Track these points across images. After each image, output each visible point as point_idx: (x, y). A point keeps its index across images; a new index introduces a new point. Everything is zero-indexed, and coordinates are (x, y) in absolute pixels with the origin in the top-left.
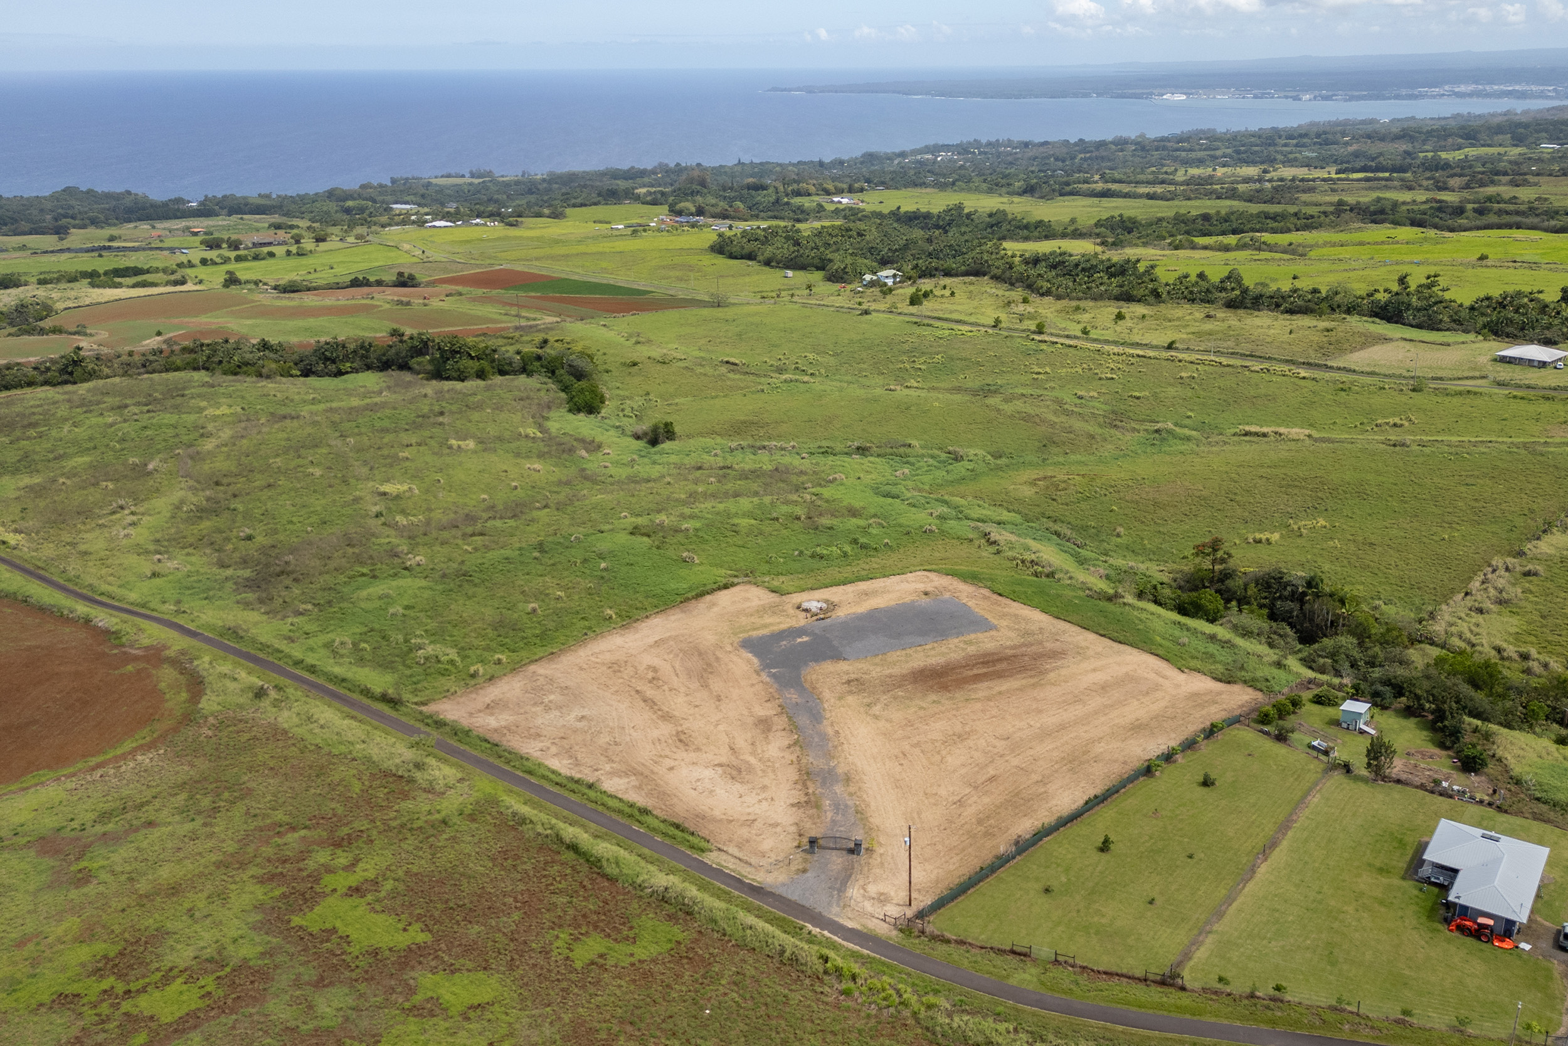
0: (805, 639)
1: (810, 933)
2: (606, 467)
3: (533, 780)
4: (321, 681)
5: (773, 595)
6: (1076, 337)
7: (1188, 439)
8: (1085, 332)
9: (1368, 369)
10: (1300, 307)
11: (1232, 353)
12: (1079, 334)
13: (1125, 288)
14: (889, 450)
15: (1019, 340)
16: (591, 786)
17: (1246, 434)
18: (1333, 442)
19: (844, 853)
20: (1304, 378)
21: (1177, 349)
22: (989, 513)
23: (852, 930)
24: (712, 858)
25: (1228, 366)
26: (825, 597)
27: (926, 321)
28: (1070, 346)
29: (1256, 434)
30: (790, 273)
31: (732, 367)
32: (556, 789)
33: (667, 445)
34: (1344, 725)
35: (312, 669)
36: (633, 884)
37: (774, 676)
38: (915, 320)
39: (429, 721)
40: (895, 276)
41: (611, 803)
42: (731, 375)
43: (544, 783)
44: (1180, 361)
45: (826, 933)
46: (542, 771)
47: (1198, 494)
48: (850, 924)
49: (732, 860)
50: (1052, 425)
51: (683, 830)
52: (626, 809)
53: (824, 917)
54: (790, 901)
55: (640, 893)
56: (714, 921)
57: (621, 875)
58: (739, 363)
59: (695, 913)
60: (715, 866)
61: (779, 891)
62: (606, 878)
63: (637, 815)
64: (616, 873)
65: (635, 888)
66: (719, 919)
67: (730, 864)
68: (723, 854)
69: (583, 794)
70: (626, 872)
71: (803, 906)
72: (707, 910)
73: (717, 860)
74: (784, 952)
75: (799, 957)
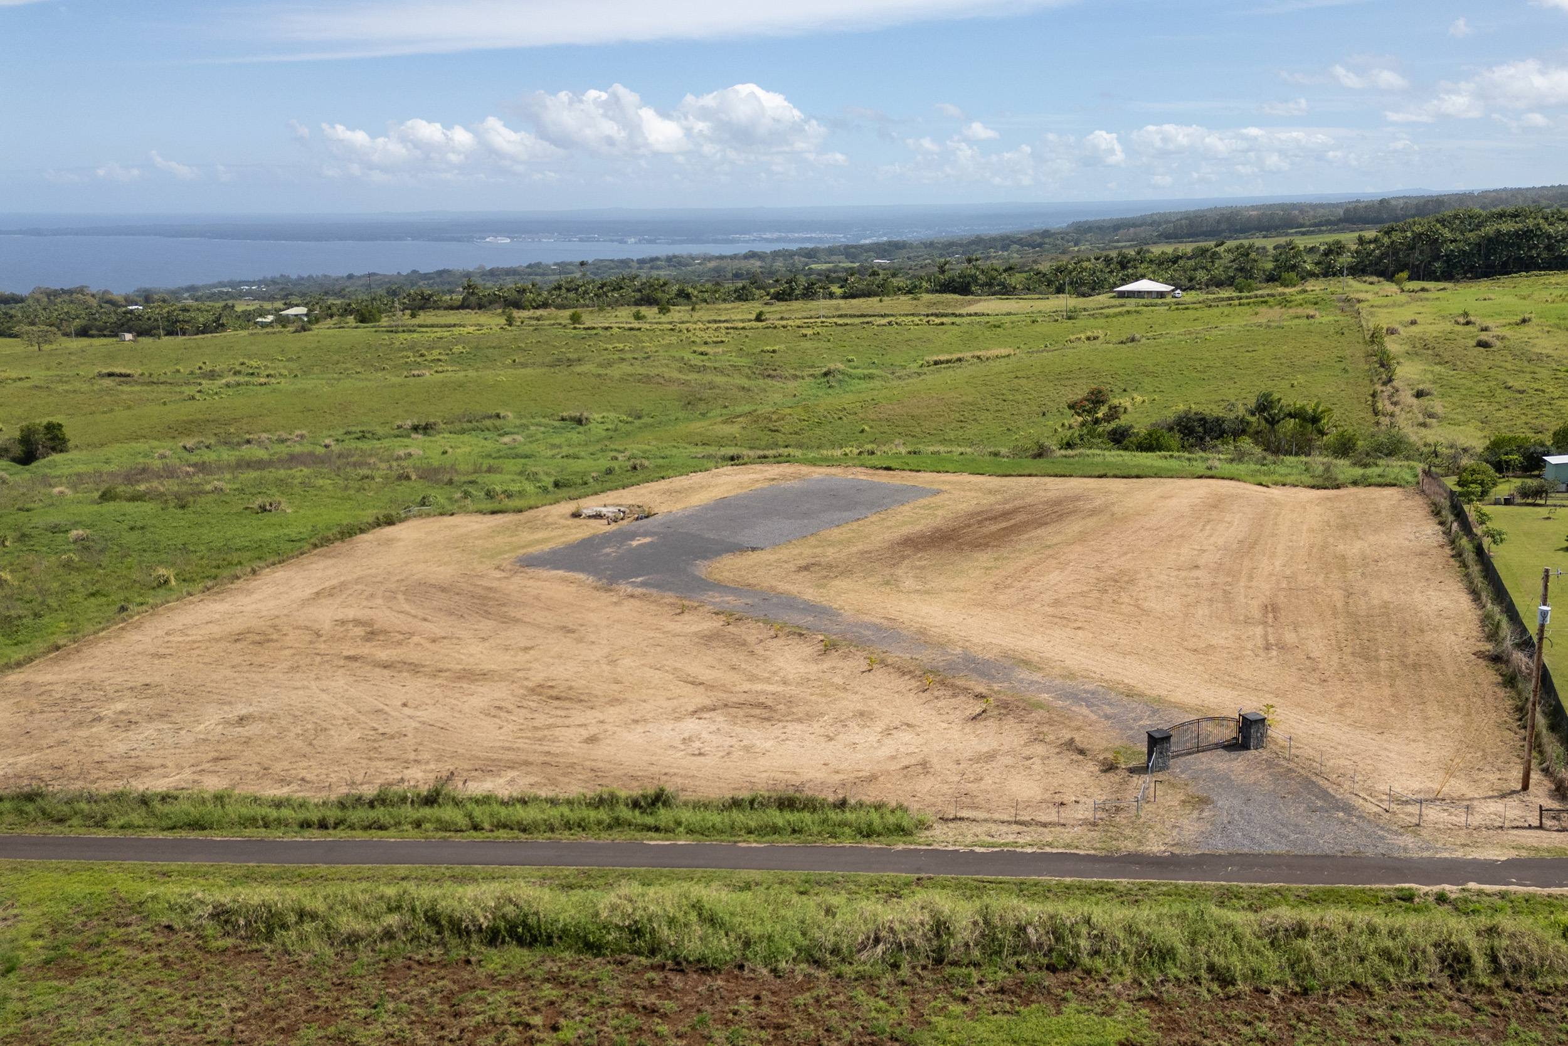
0: (645, 540)
1: (1441, 898)
3: (216, 836)
6: (630, 323)
8: (638, 319)
9: (1002, 312)
11: (840, 316)
12: (632, 320)
16: (431, 800)
17: (936, 363)
18: (1052, 351)
19: (1221, 752)
20: (942, 324)
21: (769, 319)
23: (1510, 864)
24: (942, 838)
29: (949, 361)
36: (806, 951)
37: (646, 585)
38: (387, 329)
41: (532, 814)
42: (123, 388)
43: (261, 832)
44: (784, 327)
45: (1472, 885)
46: (233, 811)
48: (1495, 855)
49: (1004, 828)
50: (685, 383)
51: (811, 805)
52: (592, 815)
53: (1410, 860)
54: (1279, 856)
55: (846, 969)
56: (1166, 954)
57: (747, 944)
58: (129, 372)
59: (1086, 961)
60: (977, 849)
61: (1219, 845)
62: (705, 968)
63: (637, 816)
64: (722, 945)
65: (817, 963)
66: (1182, 949)
67: (1007, 836)
68: (964, 825)
69: (418, 824)
70: (756, 930)
71: (1327, 856)
72: (1121, 935)
73: (969, 839)
74: (1468, 960)
75: (1522, 958)
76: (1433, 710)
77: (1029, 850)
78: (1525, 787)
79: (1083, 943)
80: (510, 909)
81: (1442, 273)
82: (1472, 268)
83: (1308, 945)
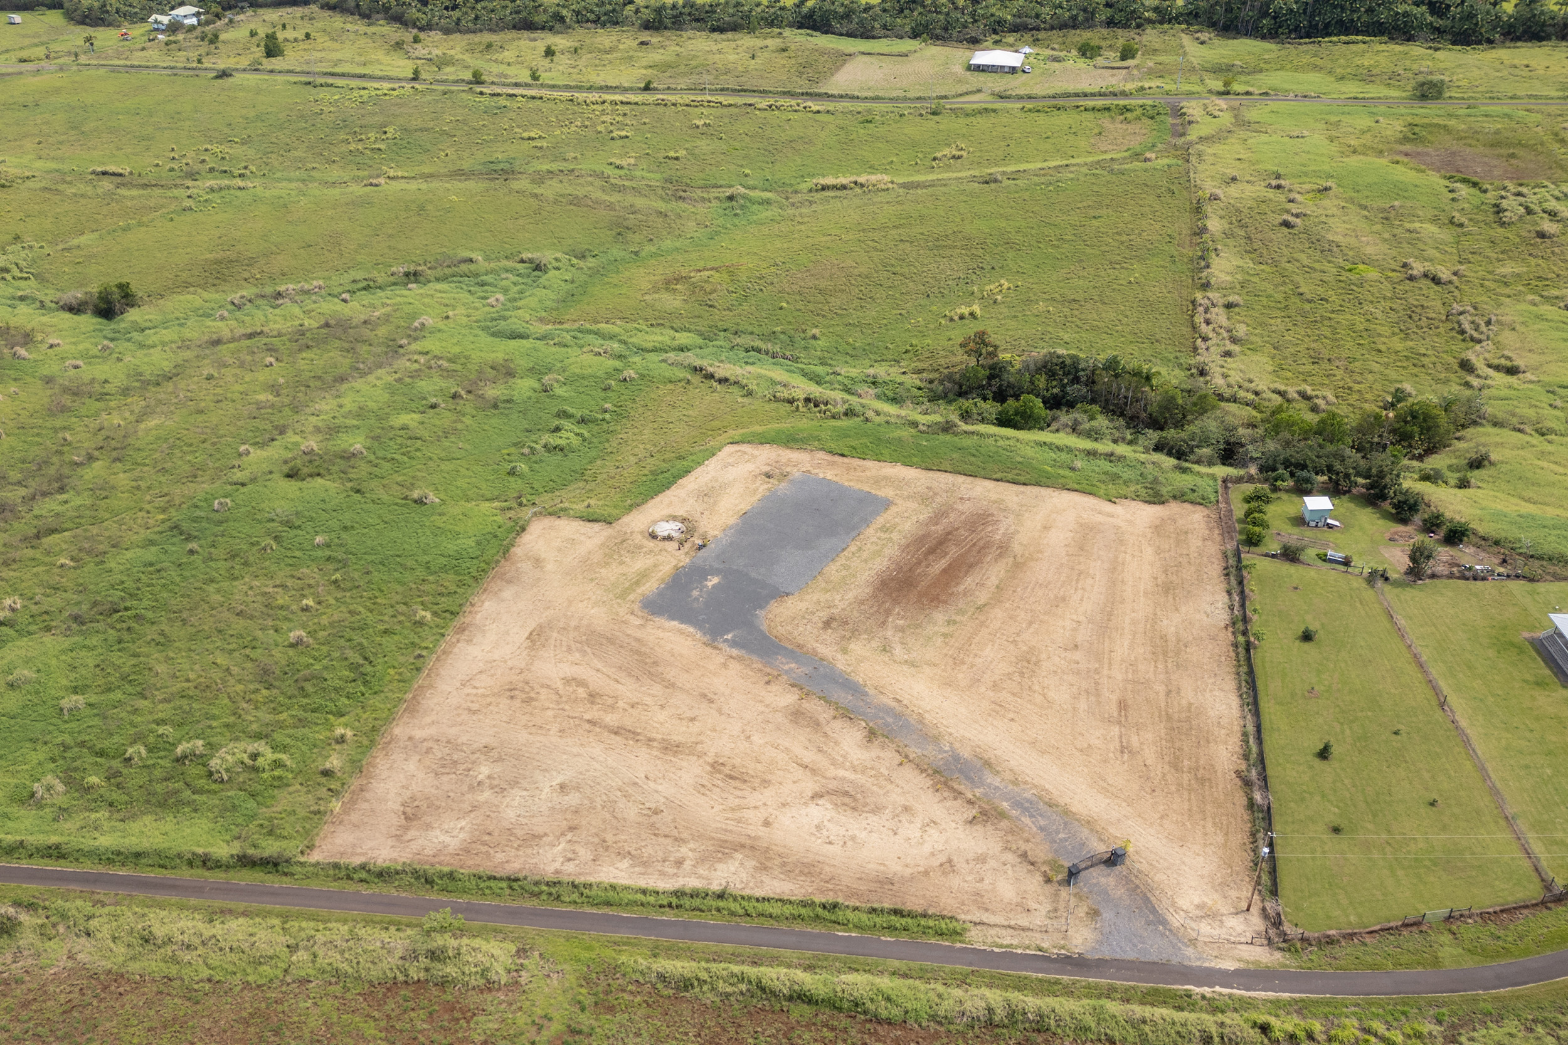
0: (713, 581)
1: (1203, 997)
2: (76, 367)
4: (88, 867)
5: (596, 527)
6: (527, 85)
7: (768, 202)
8: (535, 77)
9: (870, 94)
10: (729, 23)
11: (722, 90)
12: (529, 80)
13: (524, 14)
14: (447, 271)
15: (463, 95)
16: (721, 896)
17: (824, 188)
18: (926, 187)
19: (1102, 867)
20: (818, 112)
21: (655, 89)
22: (660, 338)
23: (1237, 972)
24: (977, 939)
25: (730, 105)
26: (666, 512)
27: (322, 80)
28: (533, 98)
29: (834, 187)
30: (17, 18)
31: (119, 180)
32: (669, 916)
33: (133, 315)
34: (1313, 524)
35: (56, 852)
36: (933, 1018)
37: (734, 644)
38: (303, 79)
39: (364, 875)
40: (197, 15)
41: (775, 909)
42: (123, 191)
43: (642, 913)
44: (674, 105)
45: (1218, 989)
47: (856, 272)
48: (1229, 965)
49: (1004, 932)
50: (610, 207)
51: (910, 914)
52: (803, 911)
53: (1191, 968)
54: (1133, 962)
55: (951, 1027)
56: (1087, 1029)
57: (906, 1012)
58: (121, 171)
59: (1053, 1028)
60: (996, 950)
61: (1106, 953)
62: (889, 1022)
63: (825, 914)
64: (896, 1012)
65: (940, 1023)
66: (1093, 1025)
67: (1008, 939)
68: (984, 928)
69: (718, 910)
70: (909, 1006)
71: (1154, 963)
72: (1068, 1018)
73: (989, 940)
74: (1211, 1038)
75: (1233, 1037)
76: (1210, 827)
77: (1019, 951)
78: (1248, 910)
79: (1052, 1022)
80: (796, 987)
81: (1269, 30)
82: (1297, 29)
83: (1147, 1029)
